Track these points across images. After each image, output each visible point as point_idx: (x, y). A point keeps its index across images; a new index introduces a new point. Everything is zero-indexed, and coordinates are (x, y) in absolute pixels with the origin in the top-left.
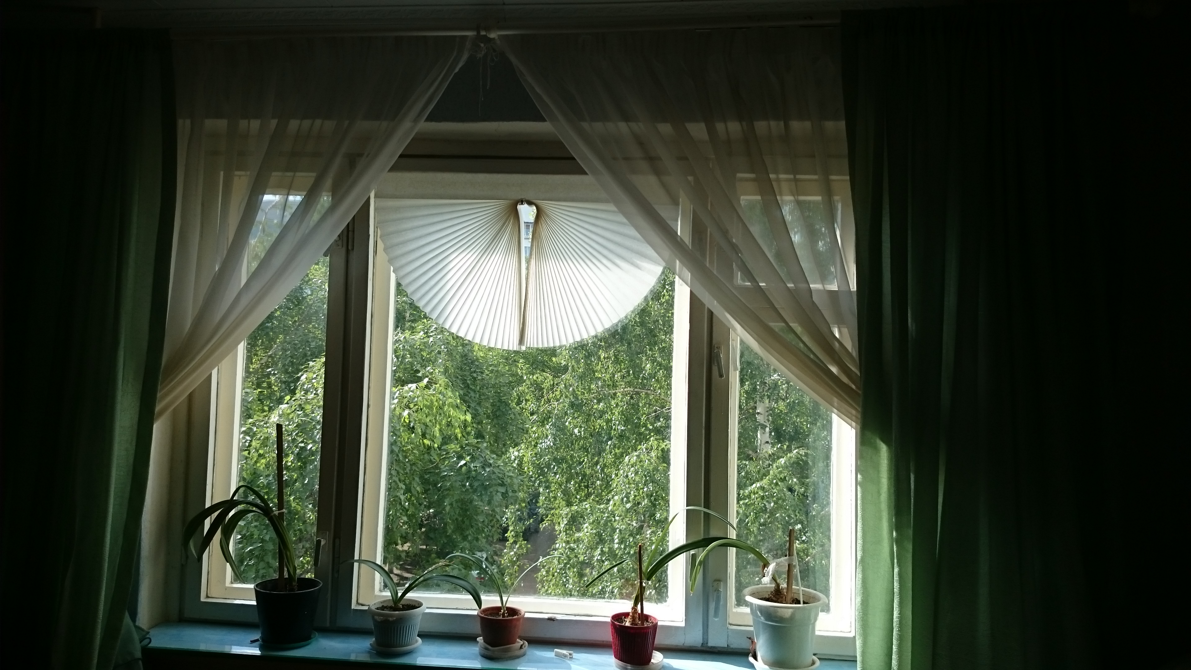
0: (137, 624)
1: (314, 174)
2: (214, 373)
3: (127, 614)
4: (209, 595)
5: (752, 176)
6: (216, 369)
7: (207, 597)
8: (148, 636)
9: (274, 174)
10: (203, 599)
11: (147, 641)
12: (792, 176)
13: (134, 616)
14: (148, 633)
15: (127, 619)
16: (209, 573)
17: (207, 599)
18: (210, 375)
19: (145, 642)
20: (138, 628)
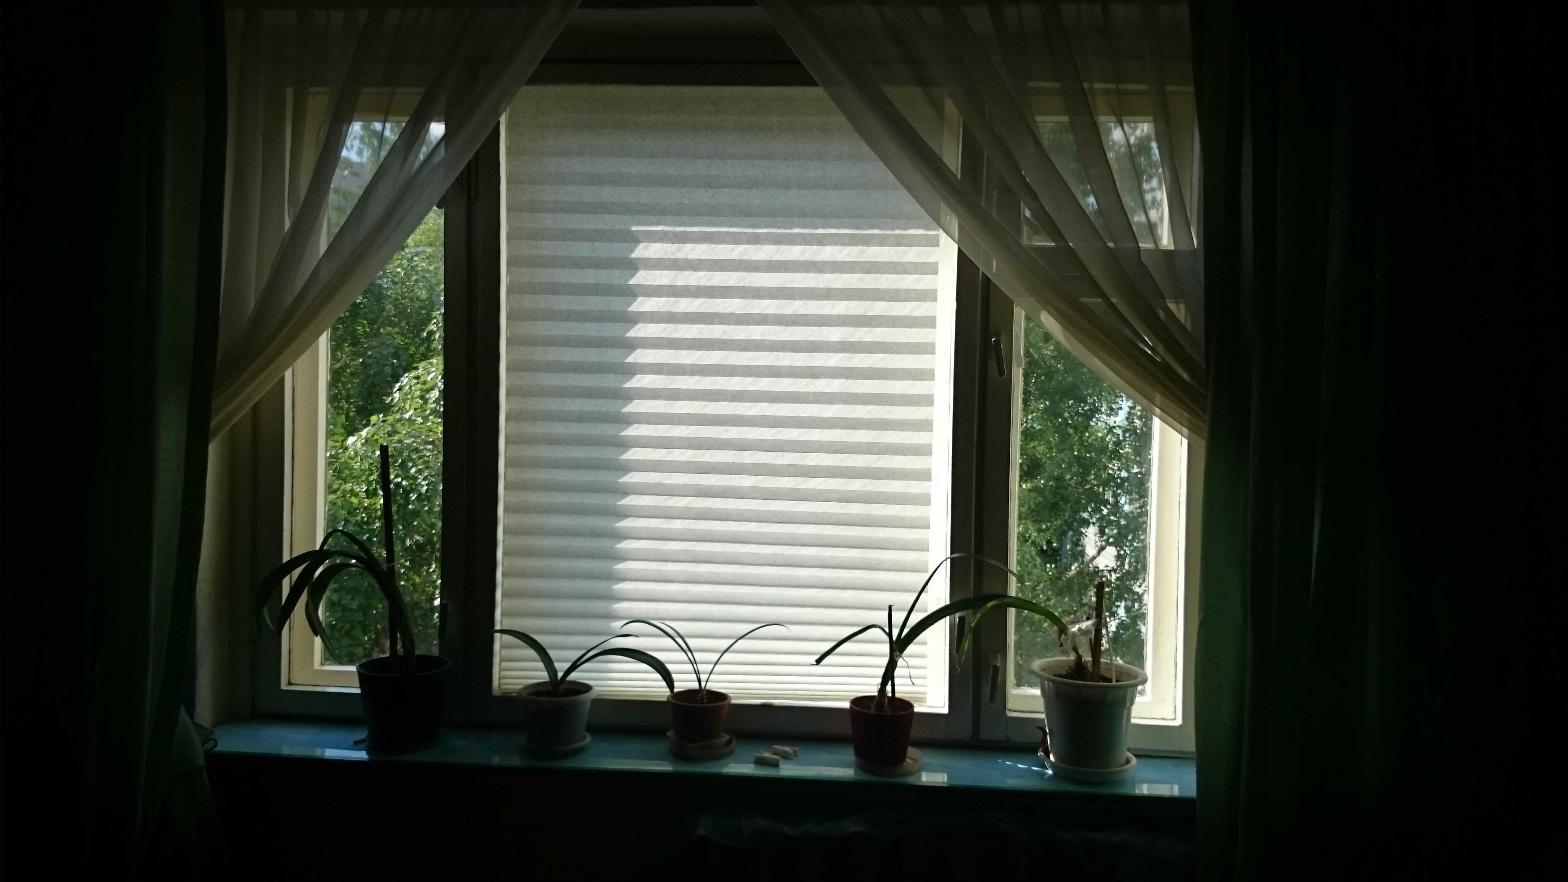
0: (196, 719)
1: (422, 90)
2: (288, 374)
3: (183, 709)
4: (293, 681)
5: (1057, 85)
6: (291, 369)
7: (290, 684)
8: (212, 737)
9: (365, 90)
10: (284, 687)
11: (212, 743)
12: (1112, 86)
13: (191, 710)
14: (212, 733)
15: (183, 714)
16: (291, 651)
17: (290, 686)
18: (283, 379)
19: (209, 745)
20: (197, 726)
